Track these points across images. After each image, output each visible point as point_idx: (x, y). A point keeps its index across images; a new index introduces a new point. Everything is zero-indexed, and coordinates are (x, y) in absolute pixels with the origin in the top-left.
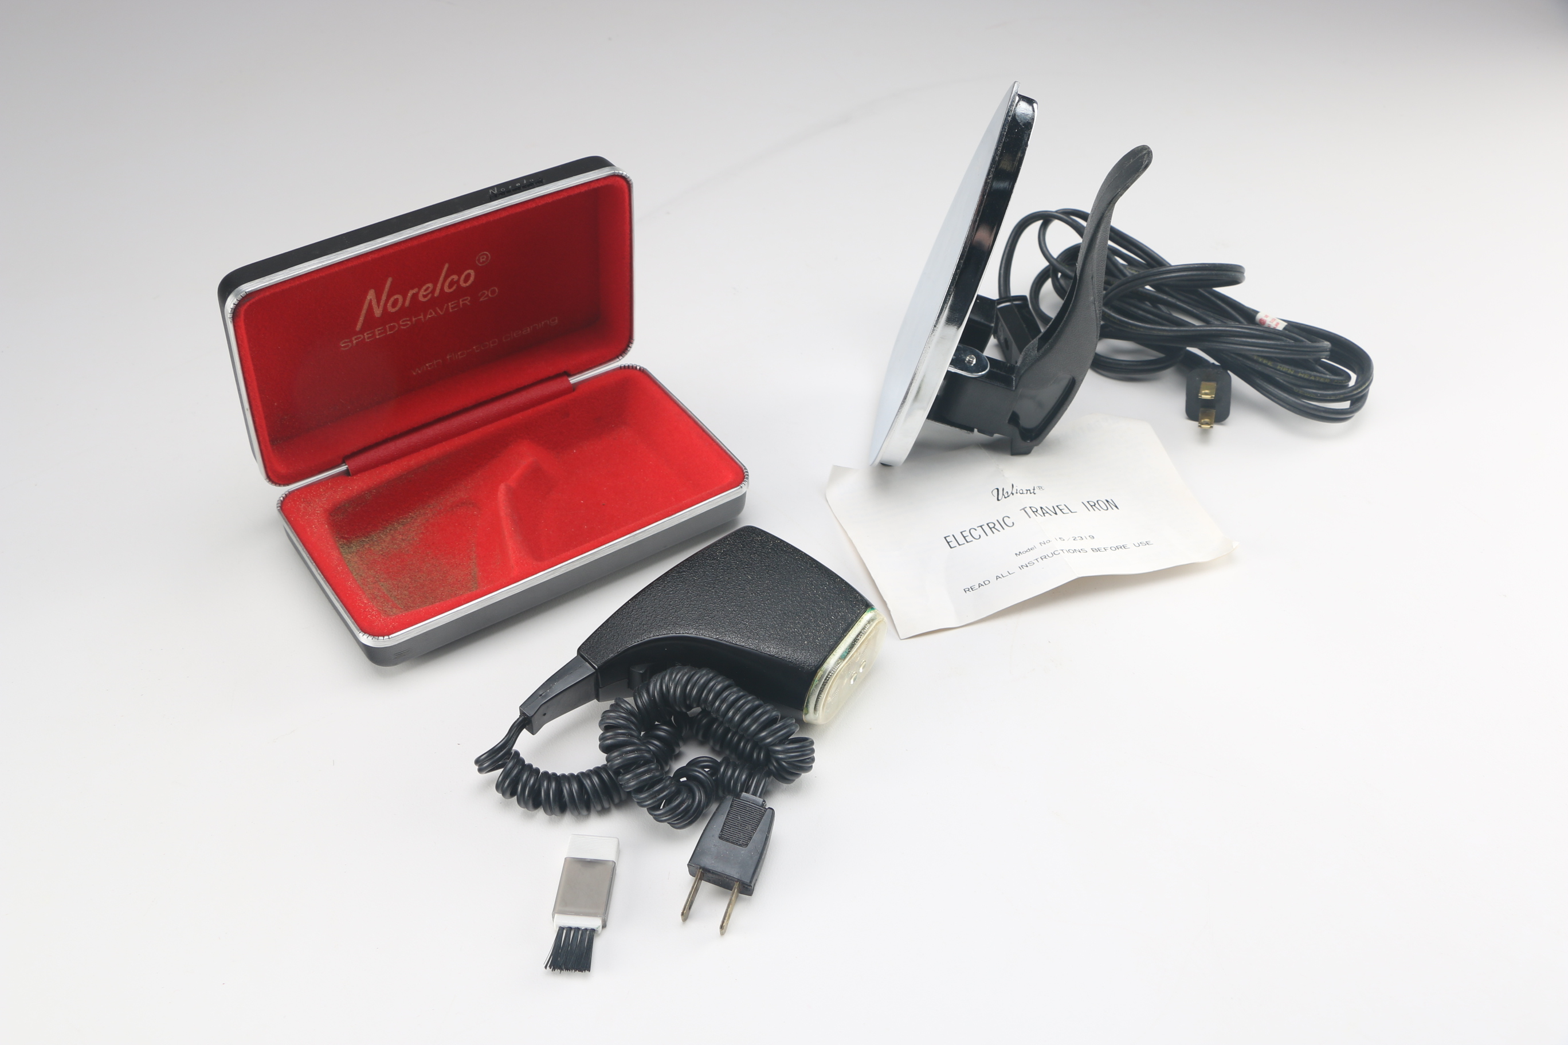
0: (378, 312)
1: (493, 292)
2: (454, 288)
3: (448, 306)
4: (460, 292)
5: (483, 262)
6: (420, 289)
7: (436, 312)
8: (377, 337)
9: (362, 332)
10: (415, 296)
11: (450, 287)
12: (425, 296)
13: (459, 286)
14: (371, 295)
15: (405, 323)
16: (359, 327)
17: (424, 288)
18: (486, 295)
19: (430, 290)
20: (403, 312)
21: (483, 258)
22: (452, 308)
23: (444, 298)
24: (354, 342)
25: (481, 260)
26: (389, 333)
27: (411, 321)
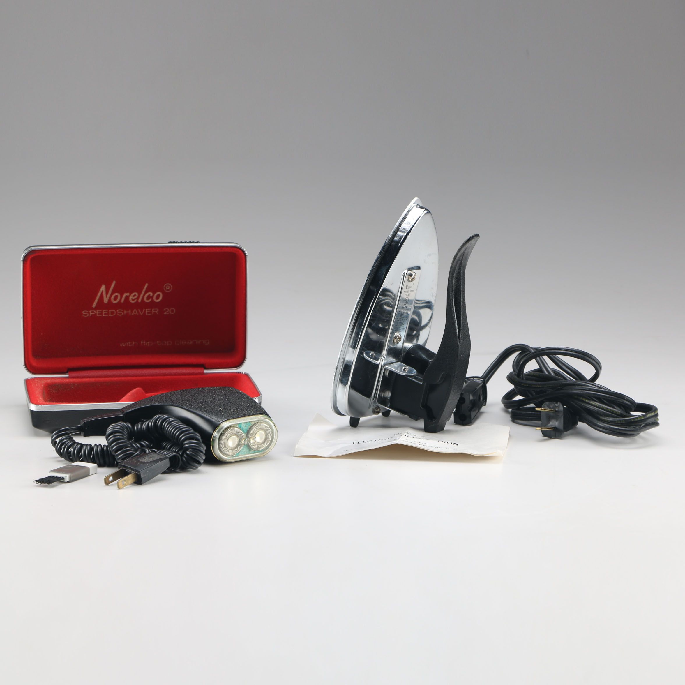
0: (106, 300)
1: (172, 311)
2: (150, 300)
3: (145, 311)
4: (152, 304)
5: (168, 290)
6: (131, 294)
7: (138, 312)
8: (104, 315)
9: (96, 308)
10: (127, 297)
11: (148, 298)
12: (133, 300)
13: (153, 300)
14: (103, 288)
15: (120, 313)
16: (94, 305)
17: (133, 294)
18: (168, 311)
19: (136, 297)
20: (119, 305)
21: (168, 287)
22: (148, 313)
23: (142, 305)
24: (90, 314)
25: (167, 288)
26: (110, 315)
27: (123, 312)
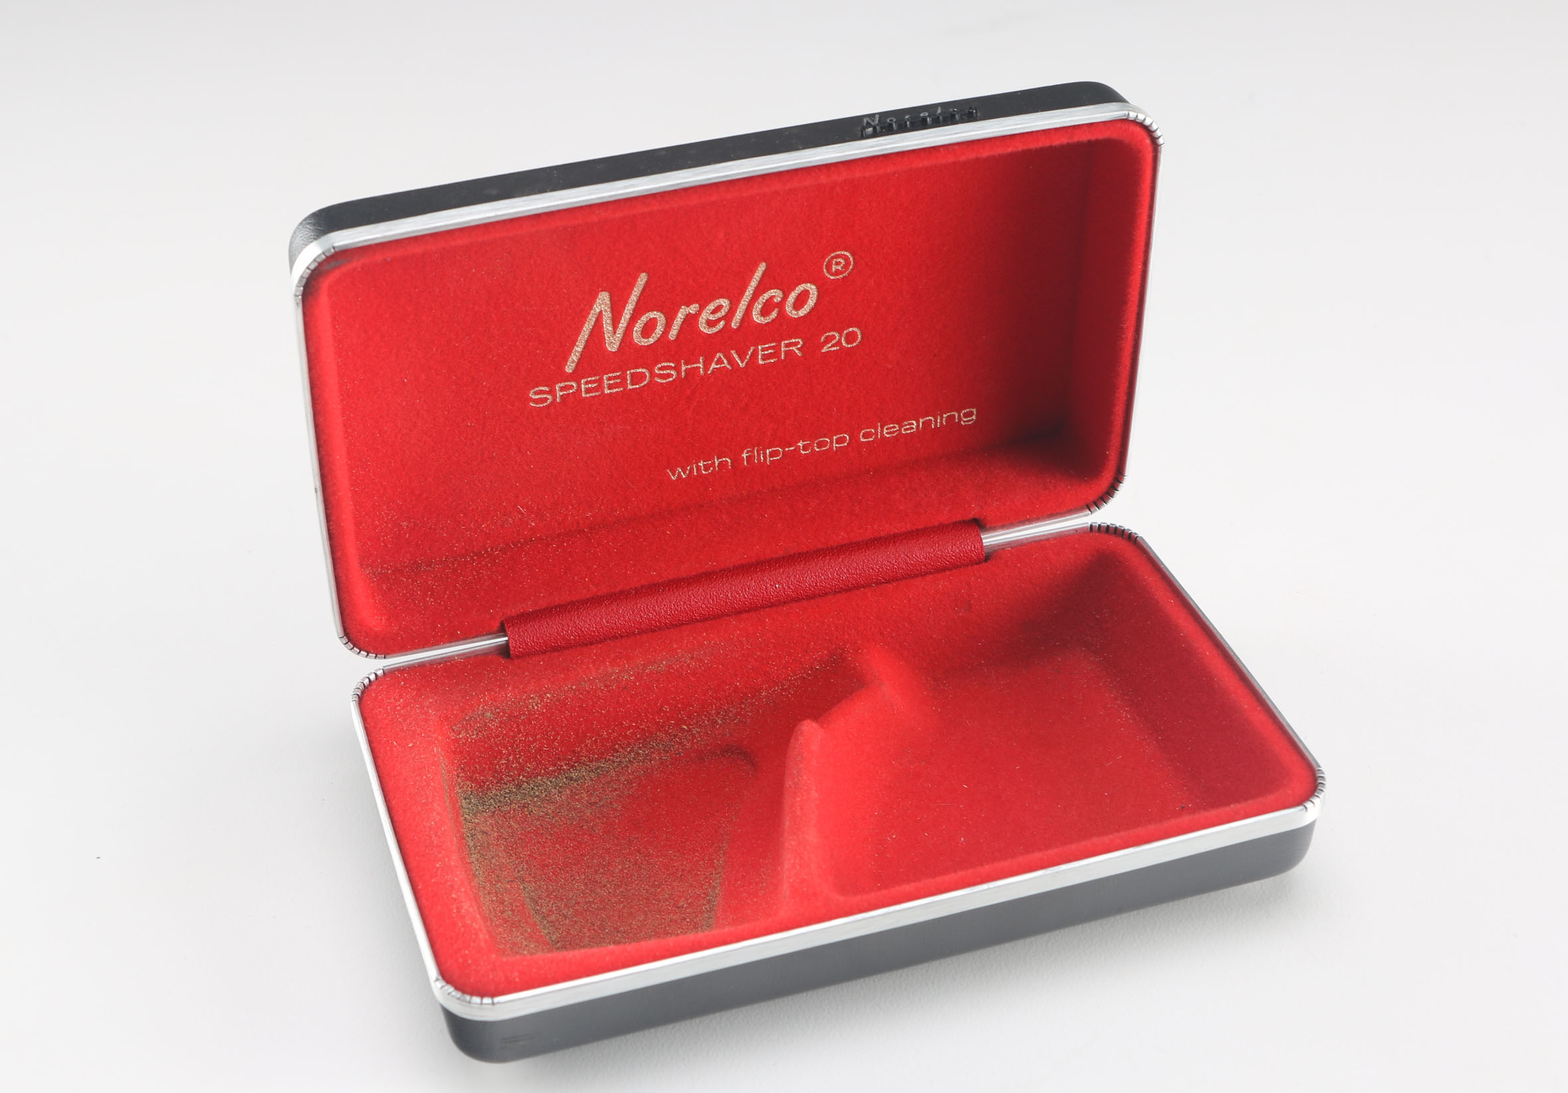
0: (612, 343)
1: (851, 338)
2: (774, 315)
3: (755, 353)
4: (783, 328)
5: (837, 273)
6: (702, 308)
7: (731, 361)
8: (607, 391)
9: (576, 376)
10: (691, 320)
11: (765, 312)
12: (711, 324)
13: (782, 314)
14: (602, 302)
15: (667, 372)
16: (569, 368)
17: (712, 307)
18: (834, 342)
19: (722, 313)
20: (664, 350)
21: (838, 263)
22: (765, 357)
23: (748, 334)
24: (559, 394)
25: (834, 268)
26: (630, 387)
27: (677, 369)
